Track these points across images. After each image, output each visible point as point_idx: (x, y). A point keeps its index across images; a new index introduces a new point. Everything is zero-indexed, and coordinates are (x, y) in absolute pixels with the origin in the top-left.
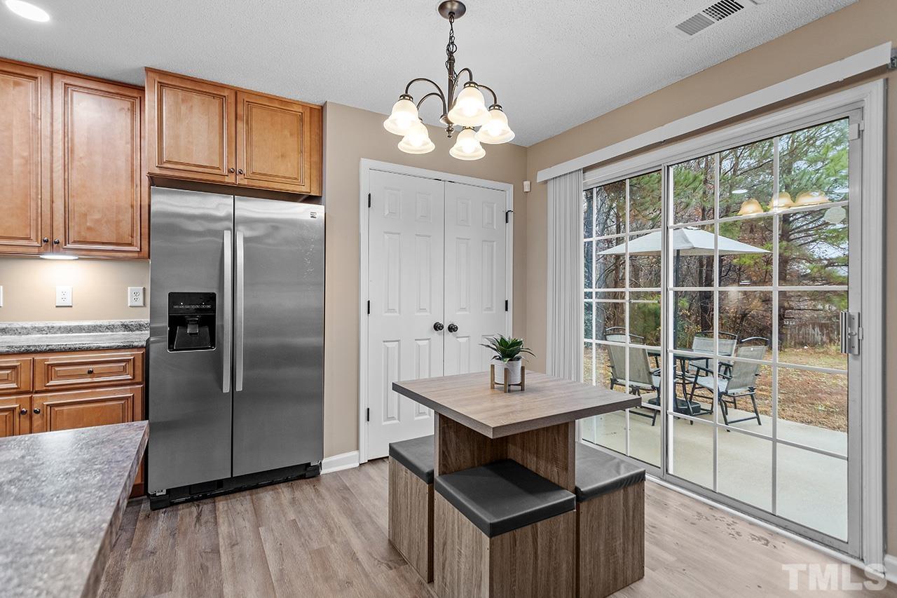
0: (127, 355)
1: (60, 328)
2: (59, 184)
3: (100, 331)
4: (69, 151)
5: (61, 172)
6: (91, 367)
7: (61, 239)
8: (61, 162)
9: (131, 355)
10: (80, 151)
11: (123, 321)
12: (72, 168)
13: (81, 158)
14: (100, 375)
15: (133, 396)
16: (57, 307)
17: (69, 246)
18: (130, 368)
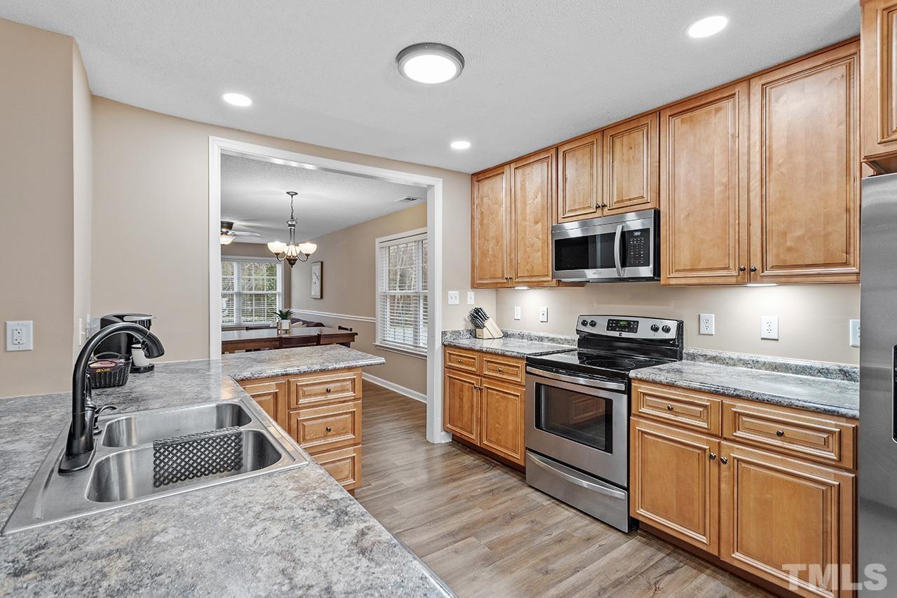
0: (831, 424)
1: (765, 363)
2: (756, 202)
3: (811, 374)
4: (766, 161)
5: (759, 188)
6: (781, 428)
7: (758, 267)
8: (758, 177)
9: (836, 426)
10: (778, 157)
11: (842, 365)
12: (769, 181)
13: (780, 165)
14: (792, 441)
15: (839, 484)
16: (762, 339)
17: (766, 273)
18: (834, 442)
